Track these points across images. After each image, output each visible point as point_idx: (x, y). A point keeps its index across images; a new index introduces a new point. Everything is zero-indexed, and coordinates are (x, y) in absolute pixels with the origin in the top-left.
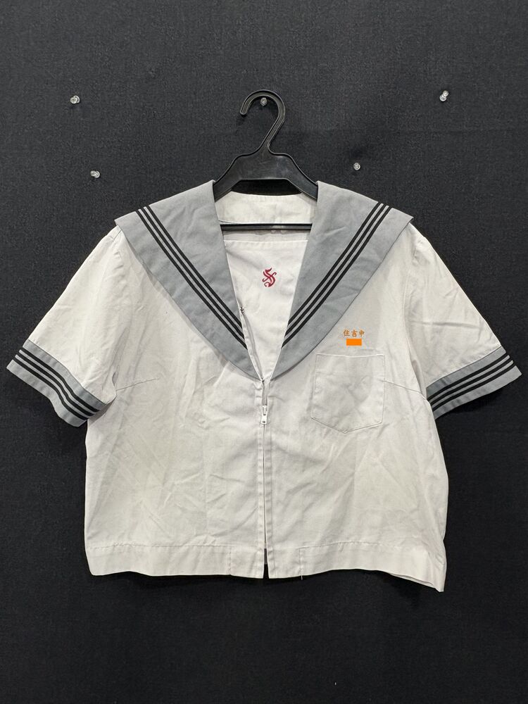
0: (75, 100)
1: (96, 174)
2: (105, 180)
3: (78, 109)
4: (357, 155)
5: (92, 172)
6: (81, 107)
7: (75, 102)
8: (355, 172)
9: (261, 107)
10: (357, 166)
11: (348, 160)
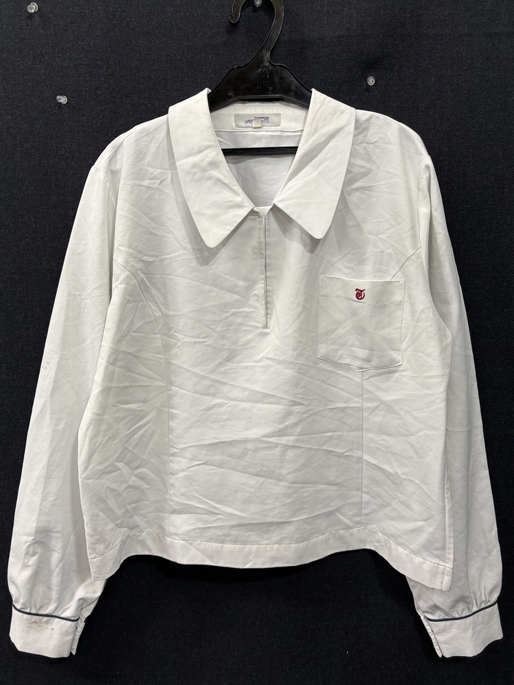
0: (33, 8)
1: (63, 100)
2: (73, 107)
3: (37, 19)
4: (370, 66)
5: (58, 97)
6: (41, 17)
7: (33, 11)
8: (368, 88)
9: (255, 9)
10: (371, 81)
11: (359, 73)
